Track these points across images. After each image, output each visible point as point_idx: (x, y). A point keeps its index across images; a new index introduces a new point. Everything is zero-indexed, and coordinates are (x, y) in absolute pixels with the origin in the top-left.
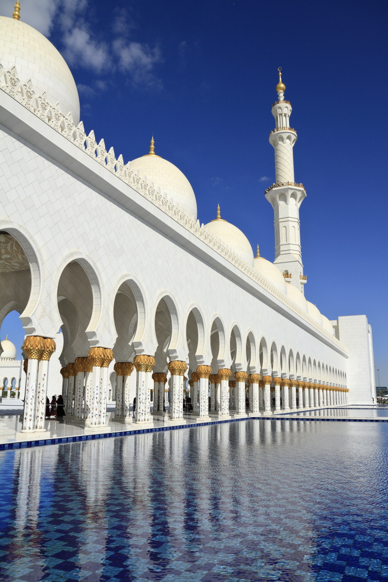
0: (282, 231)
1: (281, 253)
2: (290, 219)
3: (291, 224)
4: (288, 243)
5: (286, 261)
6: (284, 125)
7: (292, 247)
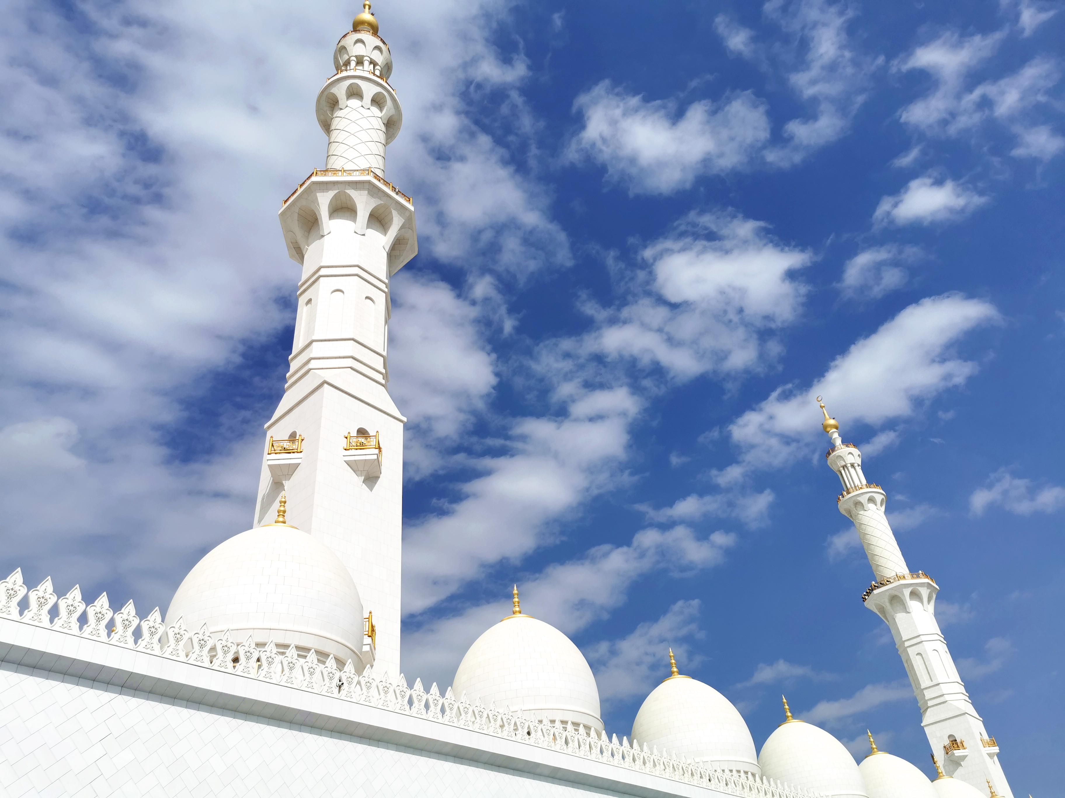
0: (917, 663)
1: (930, 703)
2: (923, 638)
3: (928, 647)
4: (935, 682)
5: (943, 717)
6: (857, 482)
7: (945, 689)
